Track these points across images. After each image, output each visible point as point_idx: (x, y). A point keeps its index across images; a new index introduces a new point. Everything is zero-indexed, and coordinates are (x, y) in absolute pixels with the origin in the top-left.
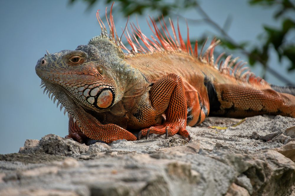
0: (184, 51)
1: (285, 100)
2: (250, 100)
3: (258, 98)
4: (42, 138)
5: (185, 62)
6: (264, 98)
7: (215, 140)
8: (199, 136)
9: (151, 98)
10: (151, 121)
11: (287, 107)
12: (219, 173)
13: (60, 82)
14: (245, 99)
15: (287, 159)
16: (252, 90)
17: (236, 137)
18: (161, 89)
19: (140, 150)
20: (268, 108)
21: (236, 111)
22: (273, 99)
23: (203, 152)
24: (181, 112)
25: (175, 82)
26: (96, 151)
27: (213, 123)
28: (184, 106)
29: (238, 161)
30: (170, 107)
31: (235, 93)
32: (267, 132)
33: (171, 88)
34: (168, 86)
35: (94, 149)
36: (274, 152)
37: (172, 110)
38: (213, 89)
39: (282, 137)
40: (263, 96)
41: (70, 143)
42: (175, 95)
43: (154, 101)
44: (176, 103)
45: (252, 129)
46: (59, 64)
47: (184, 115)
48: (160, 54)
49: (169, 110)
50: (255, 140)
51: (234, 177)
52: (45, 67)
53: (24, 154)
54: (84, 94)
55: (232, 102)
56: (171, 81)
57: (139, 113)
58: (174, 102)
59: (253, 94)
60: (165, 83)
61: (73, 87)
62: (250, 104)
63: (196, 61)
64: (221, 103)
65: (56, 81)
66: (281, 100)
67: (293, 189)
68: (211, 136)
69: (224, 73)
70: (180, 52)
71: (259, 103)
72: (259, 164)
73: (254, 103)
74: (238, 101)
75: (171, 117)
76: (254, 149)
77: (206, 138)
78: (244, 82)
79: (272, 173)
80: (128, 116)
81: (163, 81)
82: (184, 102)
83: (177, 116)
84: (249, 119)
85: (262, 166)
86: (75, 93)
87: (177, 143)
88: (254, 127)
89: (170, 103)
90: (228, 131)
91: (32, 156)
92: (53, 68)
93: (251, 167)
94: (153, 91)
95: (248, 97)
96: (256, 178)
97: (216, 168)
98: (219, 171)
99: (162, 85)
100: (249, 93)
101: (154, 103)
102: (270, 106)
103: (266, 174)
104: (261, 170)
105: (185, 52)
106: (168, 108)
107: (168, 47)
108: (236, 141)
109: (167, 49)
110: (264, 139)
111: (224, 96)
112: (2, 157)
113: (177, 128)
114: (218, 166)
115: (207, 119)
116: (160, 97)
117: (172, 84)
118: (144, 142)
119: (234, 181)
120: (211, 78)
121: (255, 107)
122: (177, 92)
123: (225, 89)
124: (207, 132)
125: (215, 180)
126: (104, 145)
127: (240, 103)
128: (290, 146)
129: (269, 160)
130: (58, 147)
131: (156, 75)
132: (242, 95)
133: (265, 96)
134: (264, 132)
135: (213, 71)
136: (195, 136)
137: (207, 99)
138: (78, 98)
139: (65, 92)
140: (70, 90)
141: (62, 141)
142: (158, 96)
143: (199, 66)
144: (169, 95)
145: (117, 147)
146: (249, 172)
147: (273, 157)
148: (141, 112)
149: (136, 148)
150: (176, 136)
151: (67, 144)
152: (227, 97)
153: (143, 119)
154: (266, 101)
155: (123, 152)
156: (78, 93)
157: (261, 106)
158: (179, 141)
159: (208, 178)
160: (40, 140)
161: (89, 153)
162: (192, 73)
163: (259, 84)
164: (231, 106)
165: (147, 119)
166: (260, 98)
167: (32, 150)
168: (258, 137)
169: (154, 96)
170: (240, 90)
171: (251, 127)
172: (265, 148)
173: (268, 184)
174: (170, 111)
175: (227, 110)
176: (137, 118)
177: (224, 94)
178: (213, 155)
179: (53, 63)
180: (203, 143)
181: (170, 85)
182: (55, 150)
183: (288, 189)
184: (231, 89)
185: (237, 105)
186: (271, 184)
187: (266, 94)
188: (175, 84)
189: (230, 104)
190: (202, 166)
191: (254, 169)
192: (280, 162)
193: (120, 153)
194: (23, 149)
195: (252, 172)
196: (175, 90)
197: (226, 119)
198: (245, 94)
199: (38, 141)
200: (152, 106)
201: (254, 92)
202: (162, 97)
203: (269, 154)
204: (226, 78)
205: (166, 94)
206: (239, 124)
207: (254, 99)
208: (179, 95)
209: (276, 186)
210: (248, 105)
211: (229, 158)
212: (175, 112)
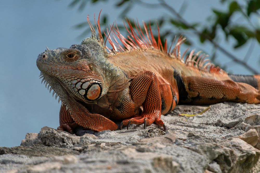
0: (155, 48)
1: (242, 89)
2: (212, 90)
3: (219, 88)
4: (40, 132)
5: (157, 58)
6: (225, 88)
7: (186, 128)
8: (172, 125)
9: (131, 93)
10: (131, 113)
11: (243, 95)
12: (194, 162)
13: (57, 74)
14: (208, 89)
15: (249, 146)
16: (214, 81)
17: (204, 125)
18: (139, 85)
19: (124, 140)
20: (228, 96)
21: (201, 99)
22: (232, 89)
23: (179, 142)
24: (156, 105)
25: (151, 78)
26: (87, 143)
27: (182, 111)
28: (159, 99)
29: (209, 150)
30: (147, 100)
31: (200, 84)
32: (229, 119)
33: (148, 84)
34: (145, 82)
35: (85, 141)
36: (238, 139)
37: (149, 103)
38: (181, 81)
39: (243, 124)
40: (224, 86)
41: (64, 135)
42: (151, 90)
43: (133, 95)
44: (152, 97)
45: (216, 117)
46: (58, 59)
47: (159, 107)
48: (136, 52)
49: (146, 102)
50: (220, 128)
51: (207, 165)
52: (46, 61)
53: (27, 147)
54: (76, 87)
55: (198, 92)
56: (148, 78)
57: (121, 106)
58: (151, 96)
59: (215, 85)
60: (143, 79)
61: (67, 80)
62: (213, 93)
63: (166, 57)
64: (188, 93)
65: (54, 73)
66: (238, 89)
67: (253, 170)
68: (182, 124)
69: (189, 66)
70: (153, 49)
71: (221, 92)
72: (226, 152)
73: (217, 92)
74: (203, 91)
75: (148, 109)
76: (221, 136)
77: (178, 126)
78: (206, 72)
79: (237, 159)
80: (111, 108)
81: (141, 78)
82: (159, 96)
83: (153, 108)
84: (213, 106)
85: (229, 153)
86: (68, 85)
87: (155, 133)
88: (217, 114)
89: (147, 97)
90: (195, 118)
91: (34, 149)
92: (52, 62)
93: (220, 154)
94: (133, 86)
95: (211, 87)
96: (224, 163)
97: (192, 158)
98: (195, 160)
99: (140, 81)
100: (212, 84)
101: (134, 97)
102: (230, 94)
103: (232, 160)
104: (228, 156)
105: (157, 50)
106: (145, 101)
107: (143, 46)
108: (204, 128)
109: (141, 47)
110: (228, 126)
111: (191, 87)
112: (9, 150)
113: (153, 118)
114: (193, 156)
115: (177, 107)
116: (139, 92)
117: (149, 80)
118: (126, 132)
119: (207, 168)
120: (179, 72)
121: (217, 96)
122: (153, 87)
123: (191, 81)
124: (178, 120)
125: (192, 169)
126: (92, 135)
127: (204, 92)
128: (250, 133)
129: (234, 147)
130: (54, 140)
131: (134, 71)
132: (206, 85)
133: (226, 86)
134: (226, 119)
135: (181, 65)
136: (168, 124)
137: (177, 90)
138: (70, 90)
139: (60, 83)
140: (64, 82)
141: (57, 134)
142: (137, 91)
143: (169, 61)
144: (146, 90)
145: (104, 138)
146: (219, 159)
147: (237, 145)
148: (123, 105)
149: (120, 138)
150: (153, 126)
151: (61, 137)
152: (193, 88)
153: (125, 111)
154: (226, 90)
155: (110, 144)
156: (71, 85)
157: (222, 94)
158: (157, 131)
159: (186, 167)
160: (39, 134)
161: (81, 145)
162: (164, 68)
163: (218, 74)
164: (197, 95)
165: (128, 111)
166: (221, 88)
167: (32, 142)
168: (222, 125)
169: (133, 91)
170: (204, 81)
171: (215, 115)
172: (230, 135)
173: (234, 168)
174: (147, 104)
175: (193, 98)
176: (119, 110)
177: (190, 86)
178: (188, 145)
179: (53, 58)
180: (177, 133)
181: (147, 81)
182: (52, 142)
183: (250, 171)
184: (196, 81)
185: (202, 94)
186: (236, 167)
187: (226, 84)
188: (151, 80)
189: (196, 94)
190: (180, 157)
191: (223, 156)
192: (243, 148)
193: (107, 144)
194: (25, 141)
195: (221, 159)
196: (151, 86)
197: (193, 106)
198: (209, 85)
199: (37, 134)
200: (132, 99)
201: (216, 83)
202: (140, 92)
203: (234, 142)
204: (191, 70)
205: (144, 89)
206: (204, 111)
207: (217, 89)
208: (155, 90)
209: (240, 169)
210: (211, 94)
211: (202, 148)
212: (152, 104)
